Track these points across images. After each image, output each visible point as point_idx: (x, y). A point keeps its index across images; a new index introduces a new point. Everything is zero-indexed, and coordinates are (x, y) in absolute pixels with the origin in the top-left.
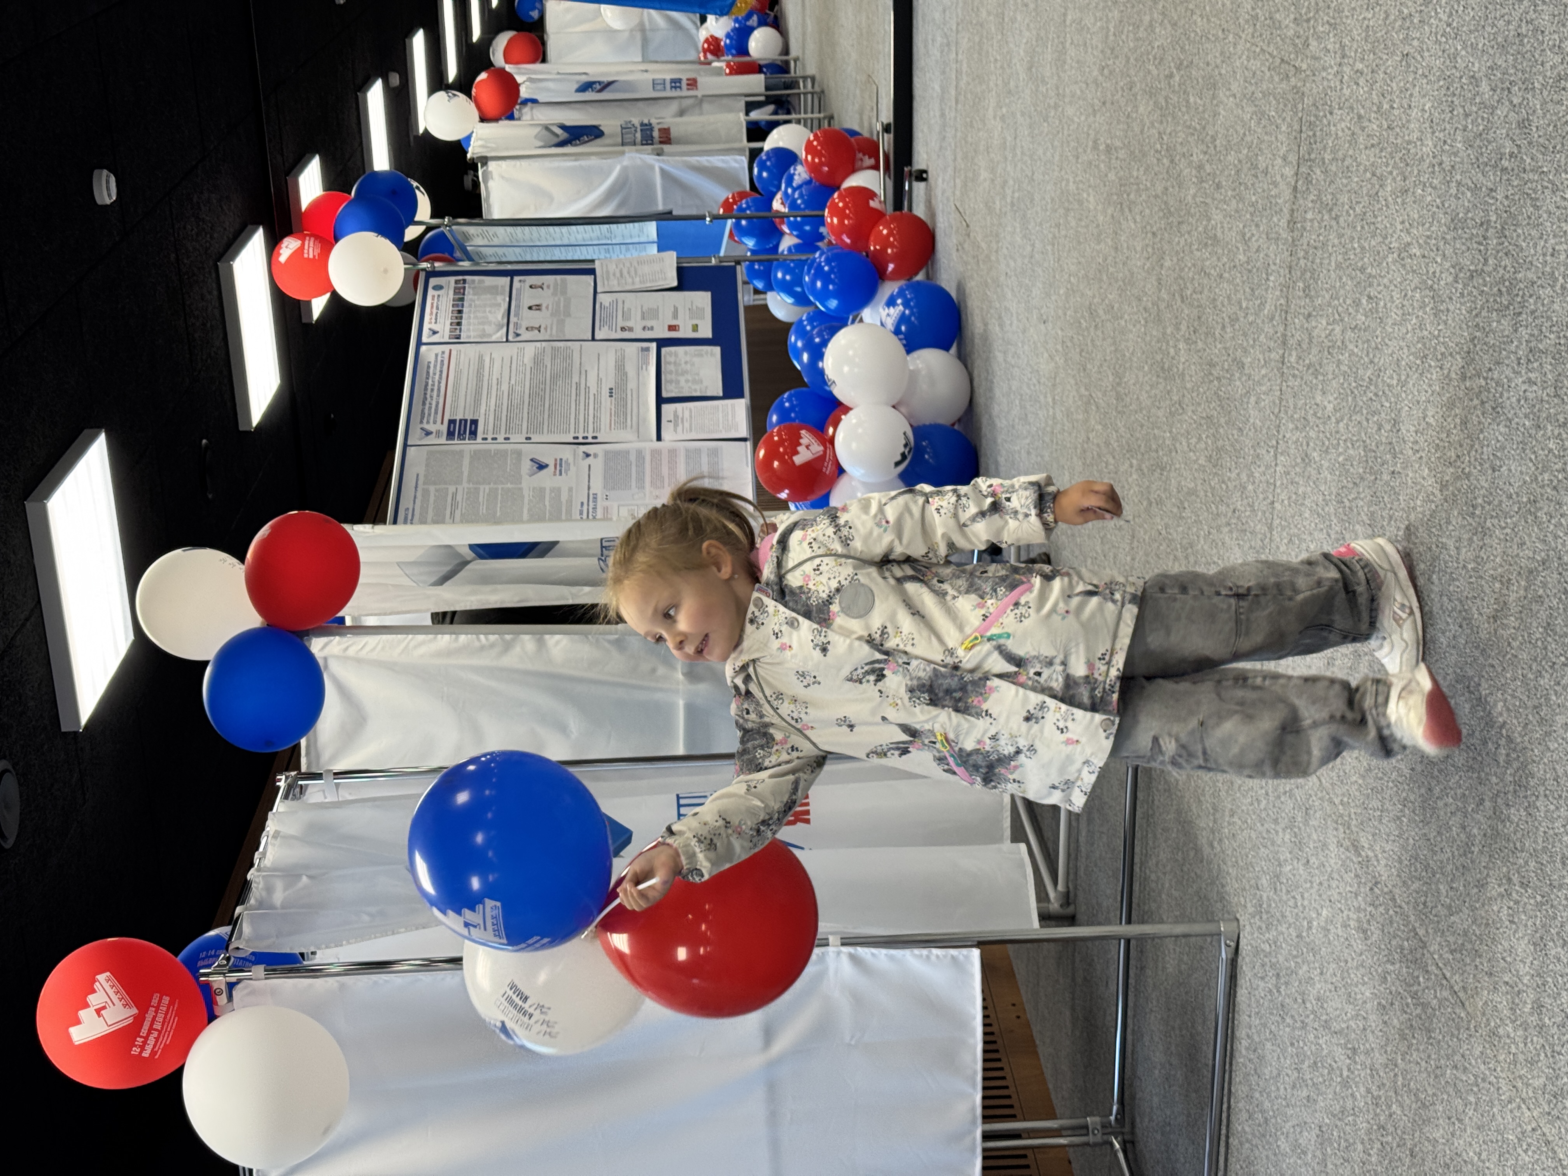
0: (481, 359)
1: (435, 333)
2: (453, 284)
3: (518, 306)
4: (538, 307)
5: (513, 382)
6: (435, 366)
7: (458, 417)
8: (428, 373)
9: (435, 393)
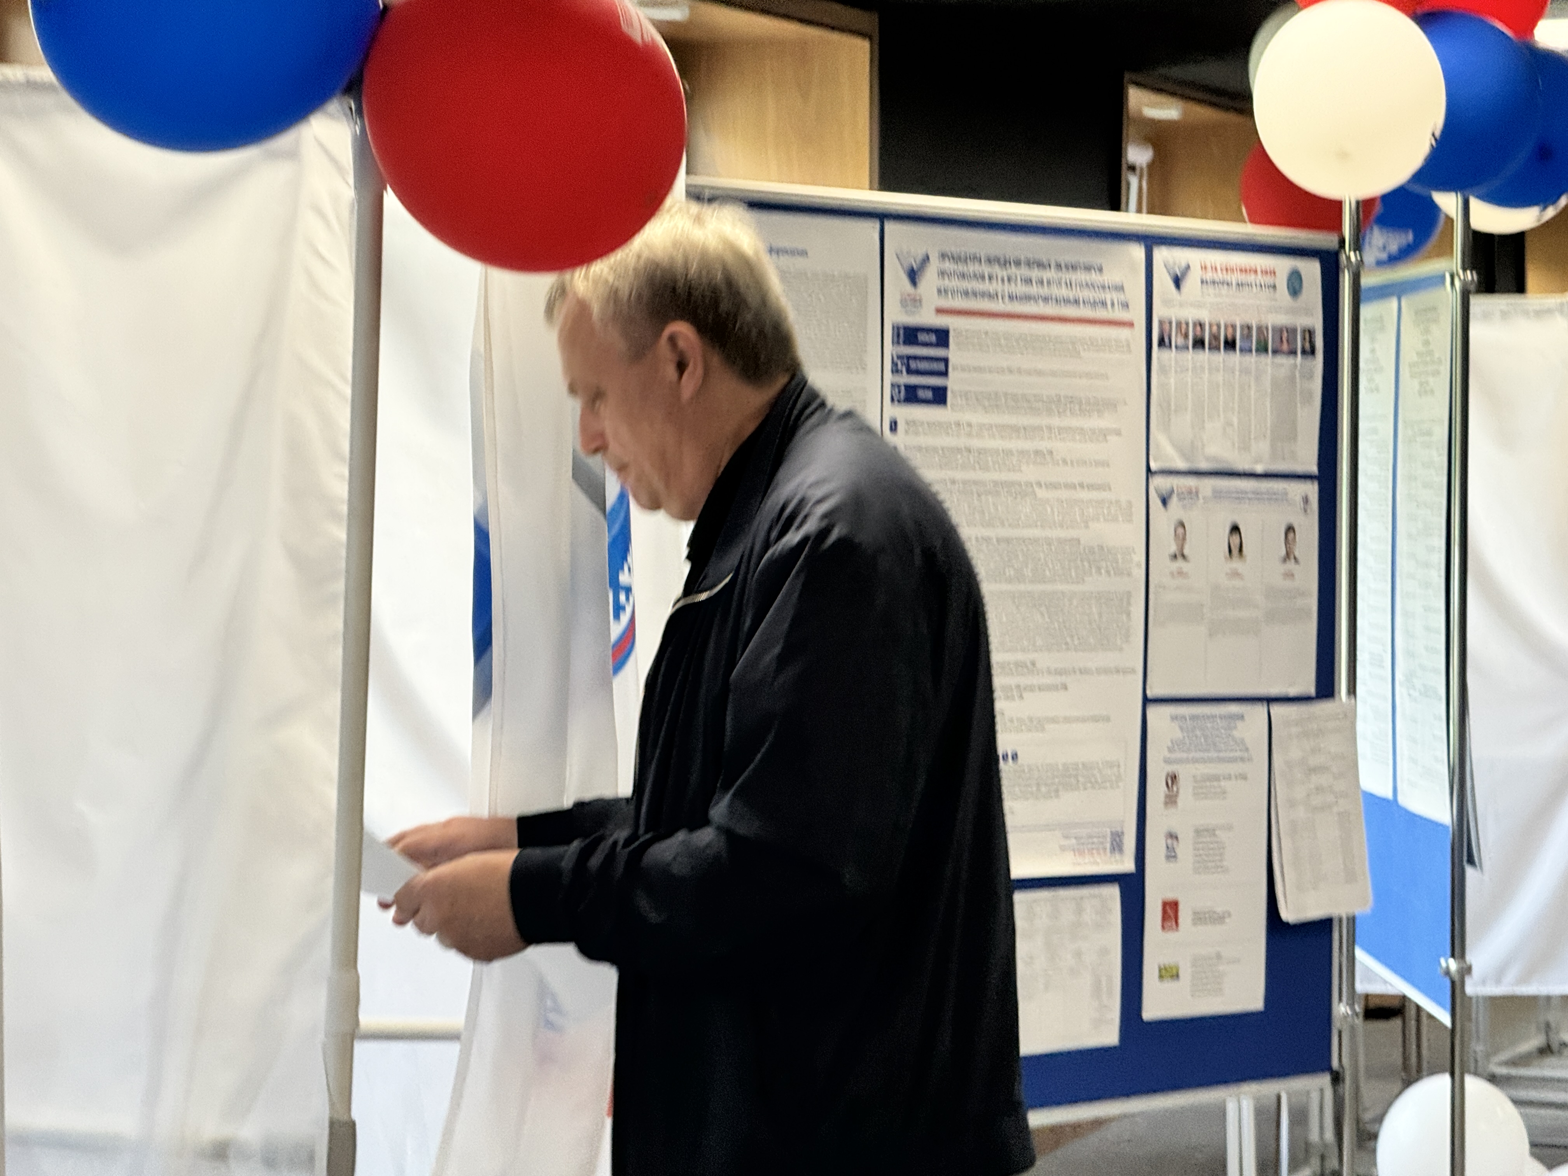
1: (1177, 282)
3: (1240, 497)
4: (1236, 550)
6: (1090, 286)
7: (954, 353)
8: (1074, 267)
9: (1020, 289)
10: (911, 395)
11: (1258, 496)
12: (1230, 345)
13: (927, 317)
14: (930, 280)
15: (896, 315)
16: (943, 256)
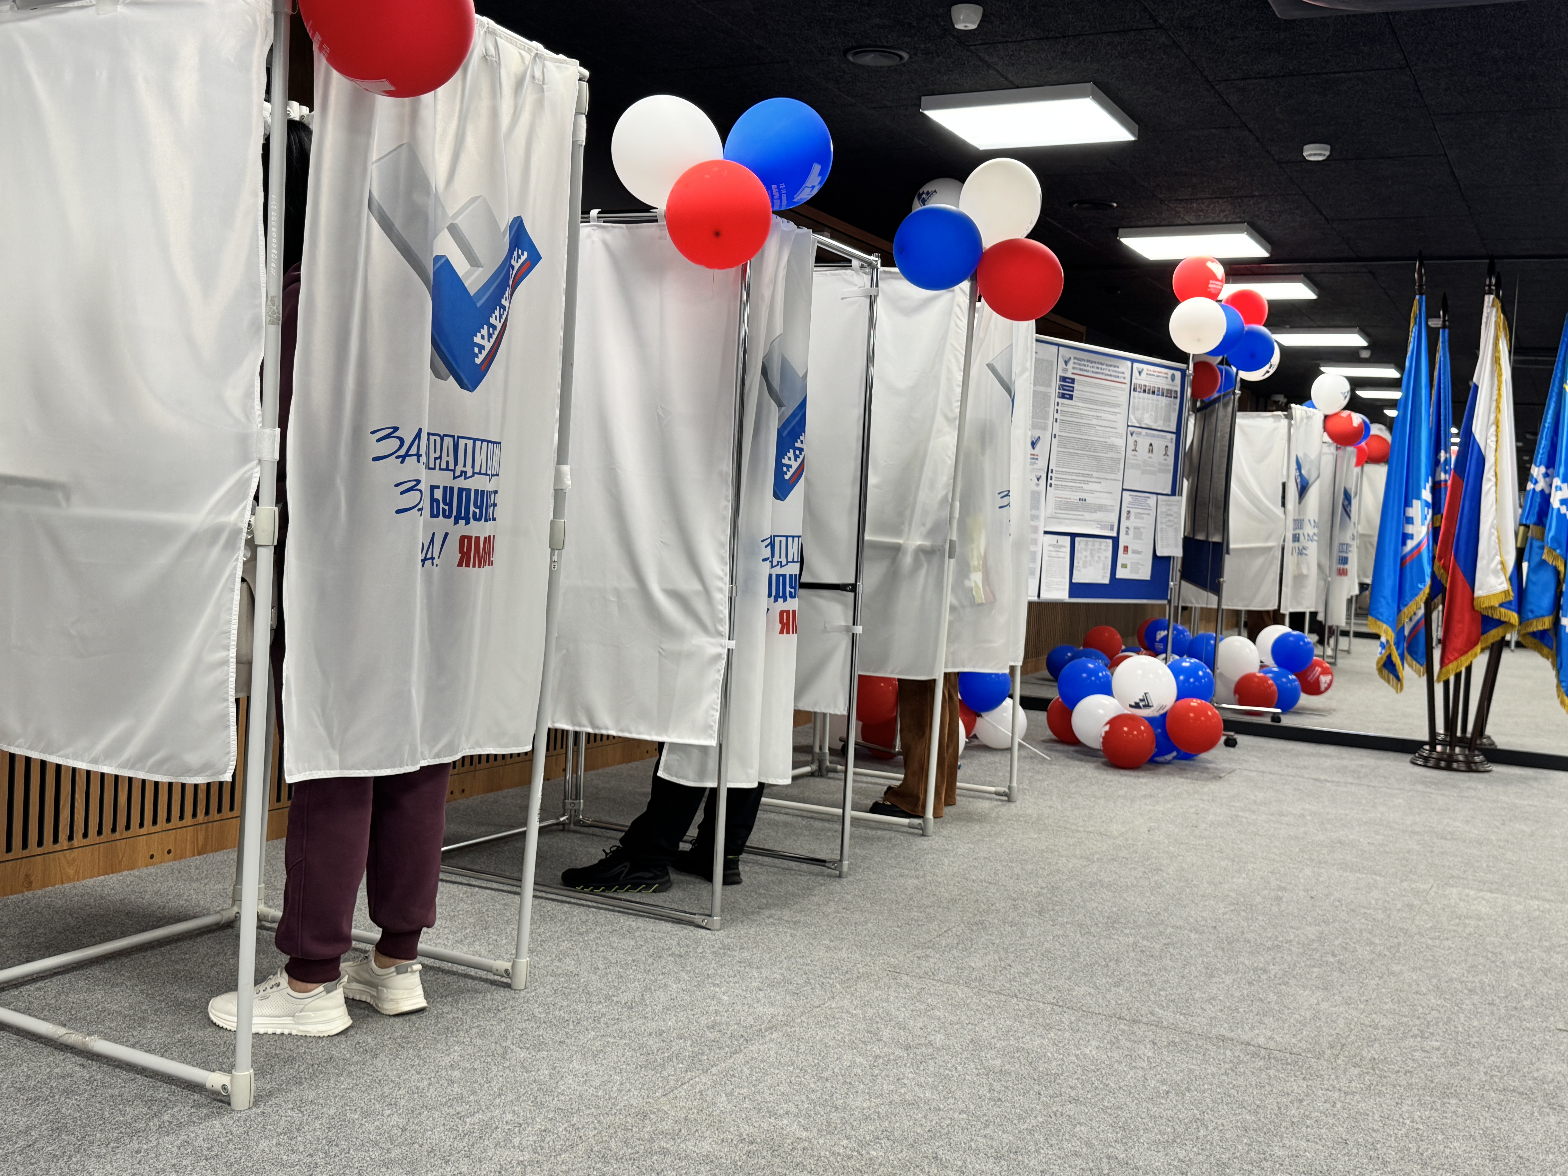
0: (1118, 406)
1: (1140, 373)
2: (1174, 389)
3: (1153, 436)
4: (1151, 451)
5: (1098, 428)
6: (1115, 371)
7: (1076, 386)
8: (1111, 366)
9: (1095, 370)
10: (1063, 396)
11: (1158, 436)
12: (1154, 393)
13: (1069, 375)
14: (1071, 365)
15: (1060, 373)
16: (1075, 358)
